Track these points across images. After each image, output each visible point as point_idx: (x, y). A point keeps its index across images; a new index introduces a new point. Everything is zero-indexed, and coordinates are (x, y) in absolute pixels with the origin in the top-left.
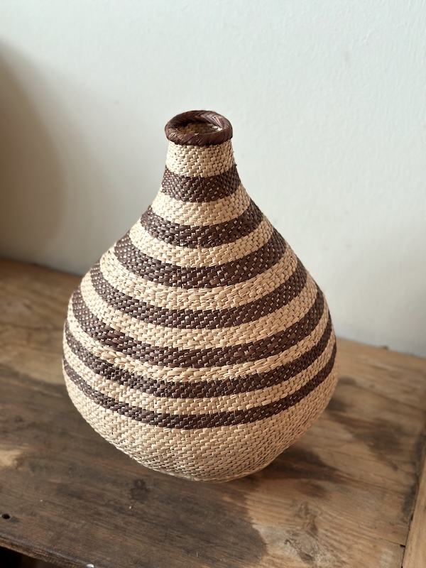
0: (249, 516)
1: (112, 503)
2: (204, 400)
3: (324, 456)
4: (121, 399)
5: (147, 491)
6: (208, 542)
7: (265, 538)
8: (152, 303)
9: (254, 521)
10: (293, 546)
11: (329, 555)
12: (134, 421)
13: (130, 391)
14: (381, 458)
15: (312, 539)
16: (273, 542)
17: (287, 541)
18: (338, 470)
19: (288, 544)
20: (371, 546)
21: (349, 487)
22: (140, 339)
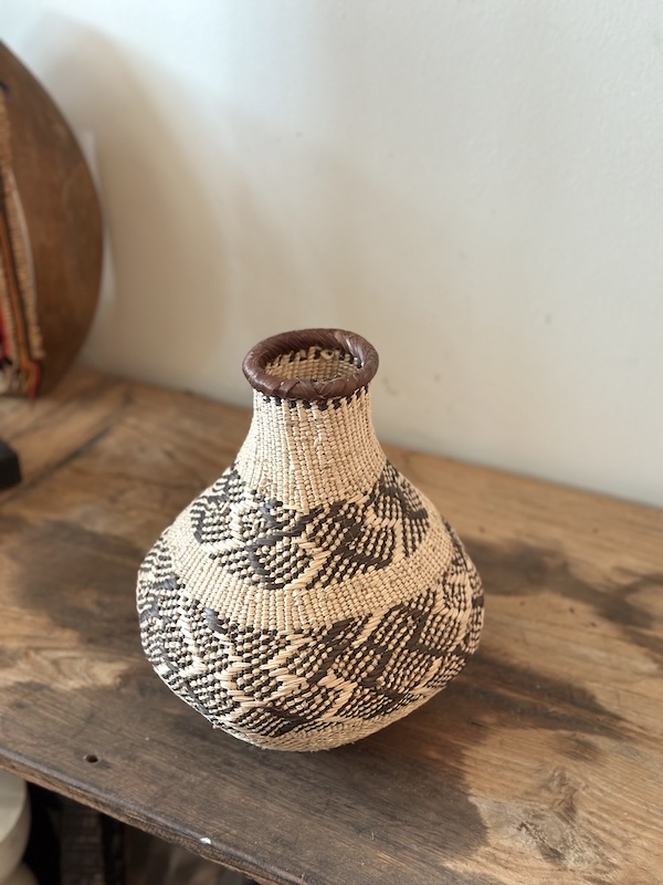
0: (464, 783)
3: (604, 696)
6: (393, 818)
7: (486, 819)
9: (471, 791)
10: (530, 834)
15: (564, 825)
17: (523, 825)
18: (625, 720)
19: (524, 829)
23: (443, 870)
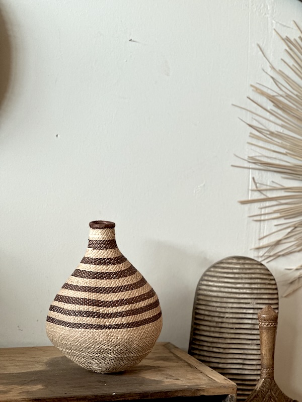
2: (139, 315)
4: (107, 324)
8: (107, 287)
11: (182, 378)
12: (116, 330)
13: (110, 320)
14: (170, 362)
16: (162, 380)
20: (192, 374)
21: (169, 368)
22: (107, 300)
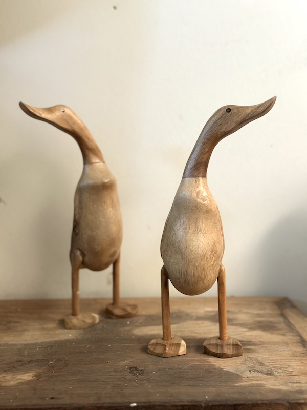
0: (217, 367)
1: (122, 379)
5: (141, 370)
6: (202, 380)
7: (236, 372)
9: (222, 368)
10: (255, 372)
11: (280, 371)
14: (272, 333)
15: (264, 367)
16: (242, 373)
17: (250, 371)
18: (253, 341)
19: (252, 371)
20: (300, 363)
21: (266, 346)
23: (237, 386)
